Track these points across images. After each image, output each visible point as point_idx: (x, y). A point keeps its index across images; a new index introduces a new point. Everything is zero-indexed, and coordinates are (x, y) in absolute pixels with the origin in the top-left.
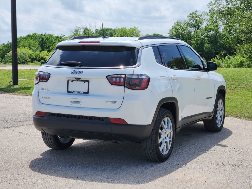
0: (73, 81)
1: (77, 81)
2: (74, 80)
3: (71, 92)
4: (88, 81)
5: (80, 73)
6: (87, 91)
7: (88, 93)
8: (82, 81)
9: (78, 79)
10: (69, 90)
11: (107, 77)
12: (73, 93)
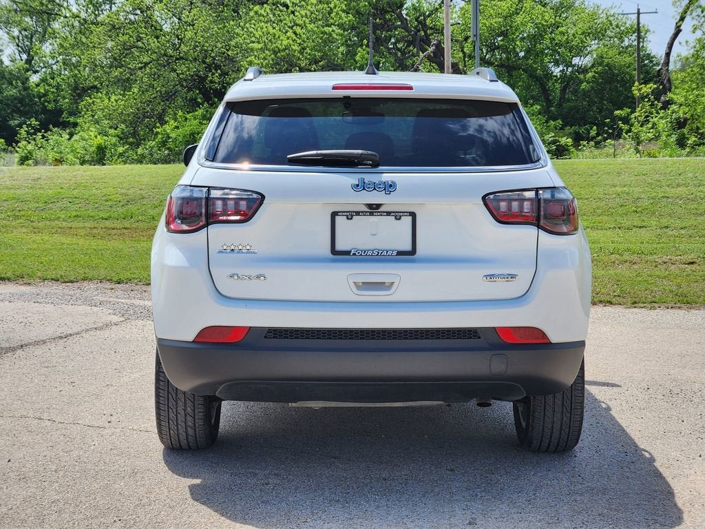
0: (350, 215)
1: (371, 214)
2: (358, 213)
3: (347, 253)
4: (413, 215)
5: (389, 187)
6: (408, 247)
7: (413, 251)
8: (389, 214)
9: (374, 209)
10: (339, 247)
11: (484, 198)
12: (354, 254)
